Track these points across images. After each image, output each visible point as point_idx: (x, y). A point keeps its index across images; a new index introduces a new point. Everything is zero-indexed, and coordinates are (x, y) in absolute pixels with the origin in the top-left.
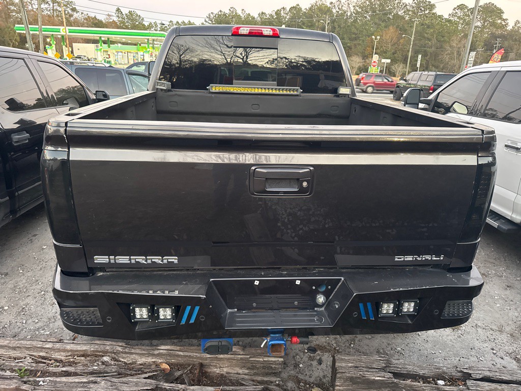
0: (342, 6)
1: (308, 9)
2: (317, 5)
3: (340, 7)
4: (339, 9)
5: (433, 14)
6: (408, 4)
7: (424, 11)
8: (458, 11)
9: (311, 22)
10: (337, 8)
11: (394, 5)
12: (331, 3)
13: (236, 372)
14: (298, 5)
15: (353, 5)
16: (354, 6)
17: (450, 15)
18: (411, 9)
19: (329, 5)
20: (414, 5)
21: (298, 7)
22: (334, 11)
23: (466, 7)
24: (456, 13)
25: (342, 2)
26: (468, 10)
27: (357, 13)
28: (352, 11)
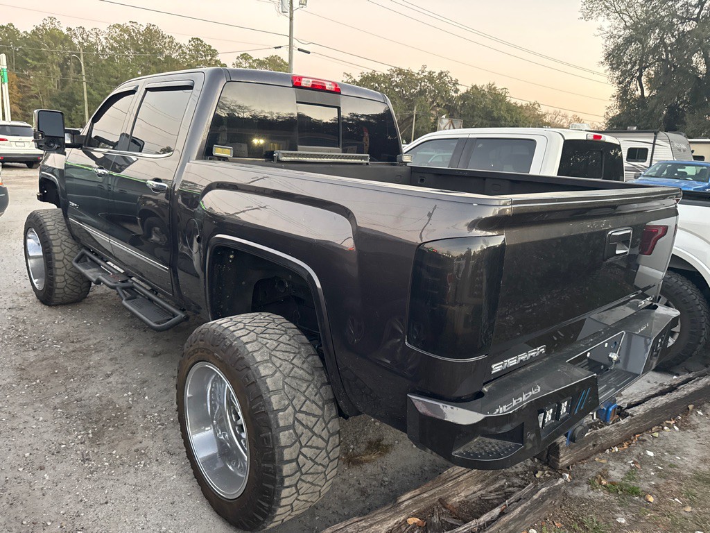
0: (88, 36)
1: (29, 32)
2: (46, 29)
3: (85, 37)
4: (83, 39)
5: (216, 61)
6: (183, 45)
7: (205, 56)
8: (243, 61)
9: (39, 53)
10: (80, 38)
11: (165, 44)
12: (69, 29)
13: (472, 492)
14: (11, 25)
15: (104, 36)
16: (106, 38)
17: (234, 64)
18: (188, 52)
19: (65, 32)
20: (191, 47)
21: (12, 28)
22: (75, 41)
23: (251, 58)
24: (241, 63)
25: (87, 30)
26: (254, 61)
27: (113, 48)
28: (104, 44)
